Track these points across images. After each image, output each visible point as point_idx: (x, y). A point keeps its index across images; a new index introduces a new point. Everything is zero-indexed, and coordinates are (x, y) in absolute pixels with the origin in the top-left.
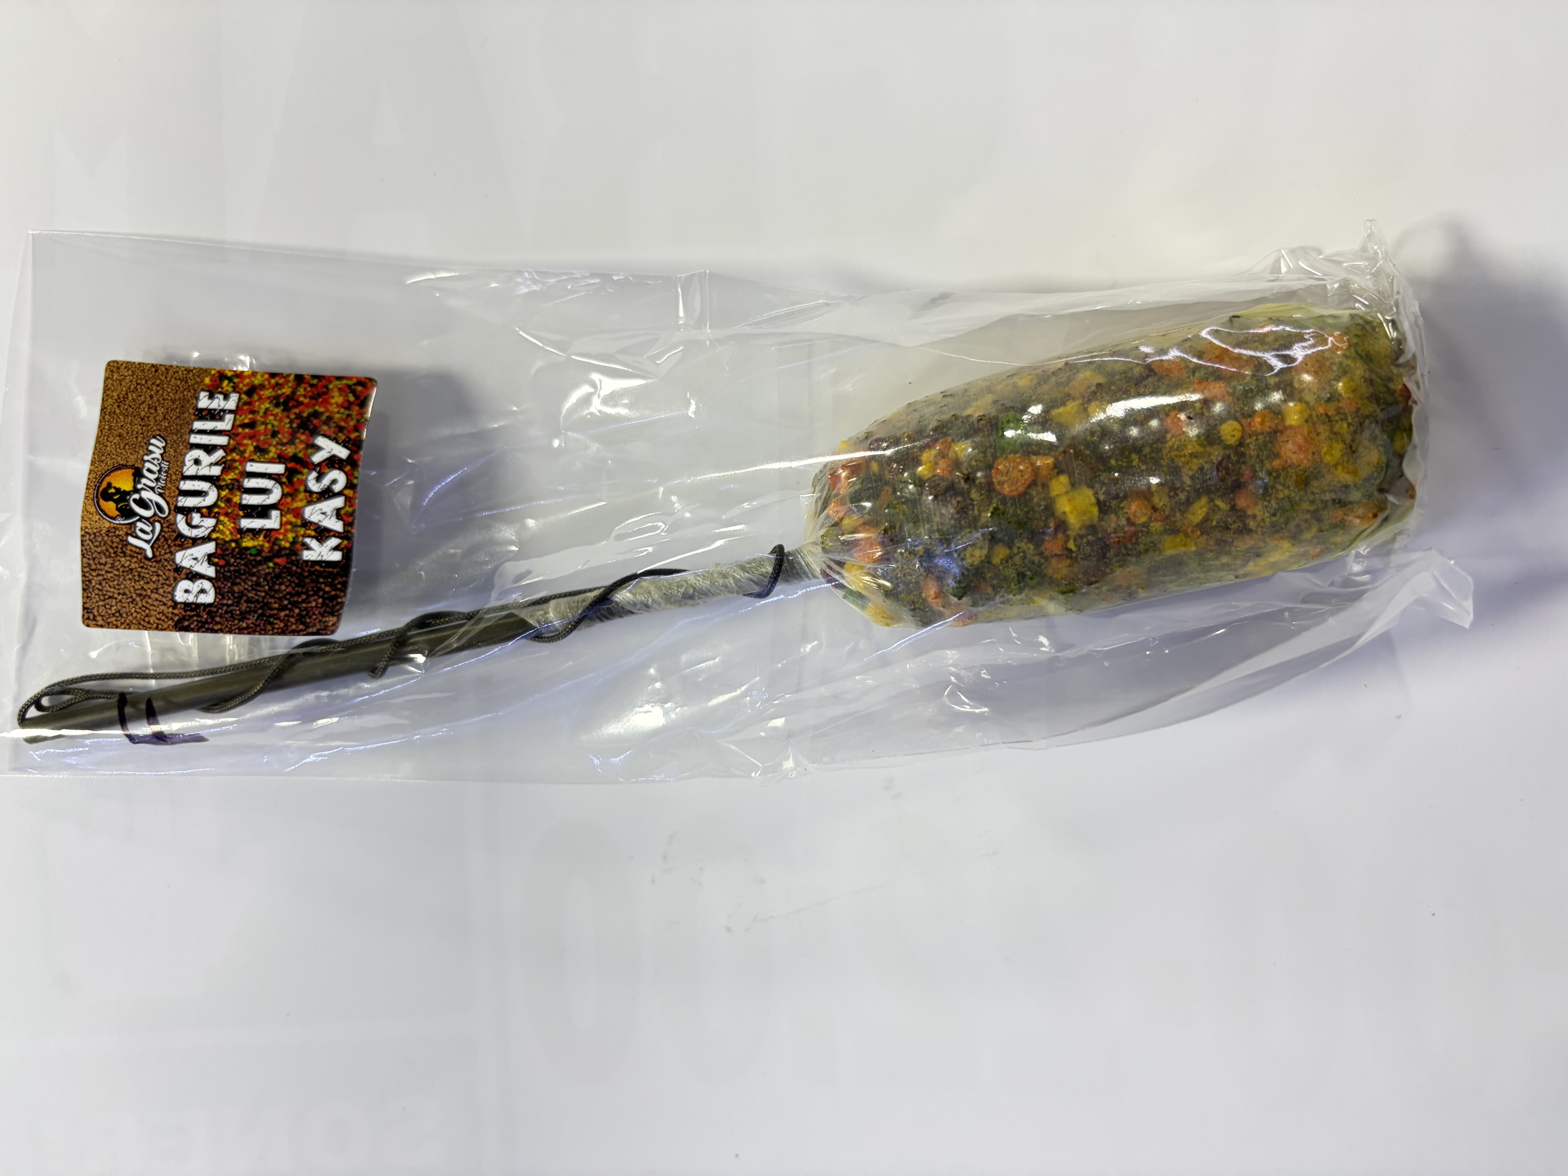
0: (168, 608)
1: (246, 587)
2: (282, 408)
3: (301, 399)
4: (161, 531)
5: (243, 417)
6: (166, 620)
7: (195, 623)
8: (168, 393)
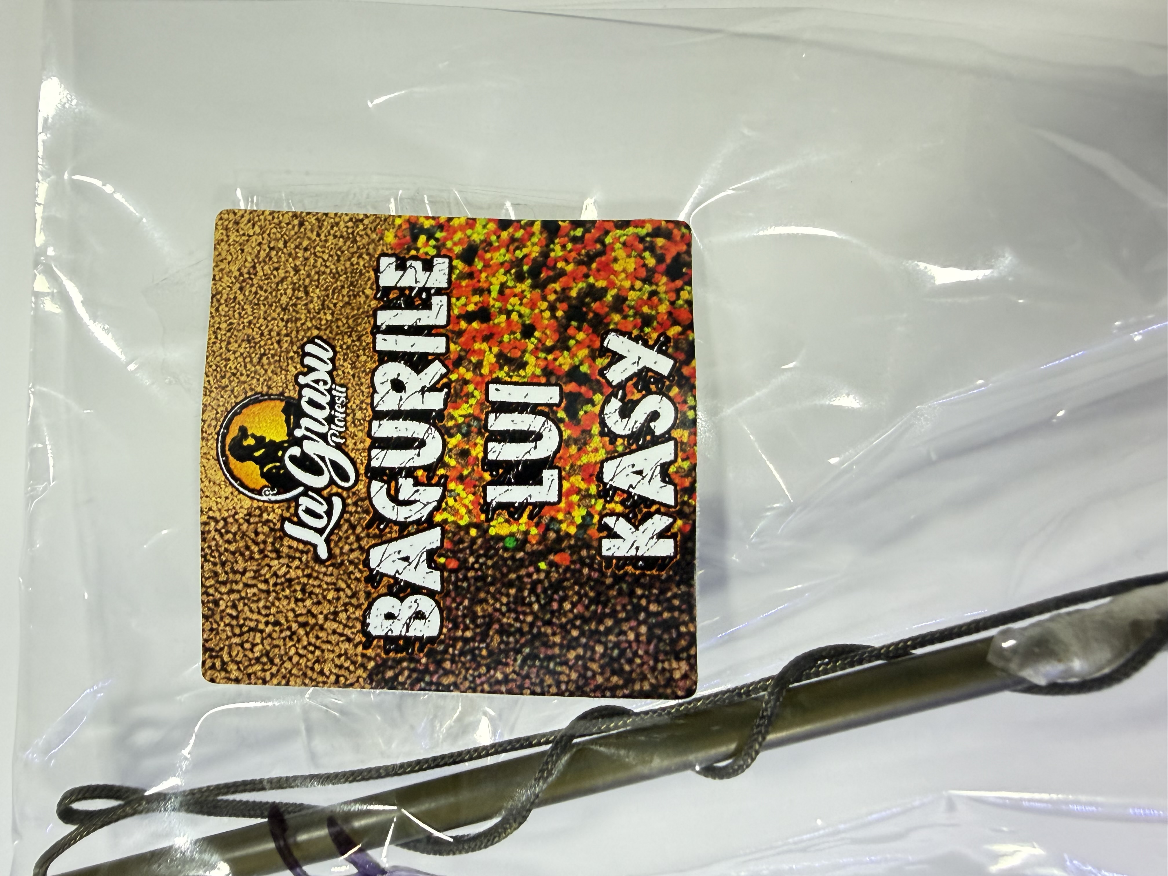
0: (356, 646)
1: (498, 605)
2: (529, 282)
3: (560, 265)
4: (343, 511)
5: (463, 300)
6: (352, 668)
7: (406, 673)
8: (324, 260)
